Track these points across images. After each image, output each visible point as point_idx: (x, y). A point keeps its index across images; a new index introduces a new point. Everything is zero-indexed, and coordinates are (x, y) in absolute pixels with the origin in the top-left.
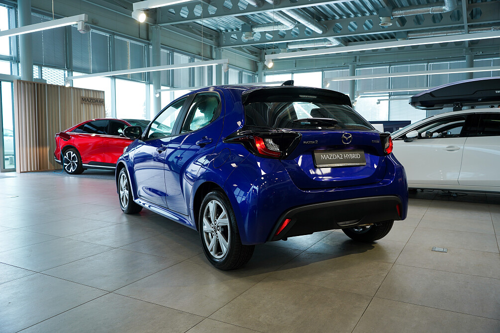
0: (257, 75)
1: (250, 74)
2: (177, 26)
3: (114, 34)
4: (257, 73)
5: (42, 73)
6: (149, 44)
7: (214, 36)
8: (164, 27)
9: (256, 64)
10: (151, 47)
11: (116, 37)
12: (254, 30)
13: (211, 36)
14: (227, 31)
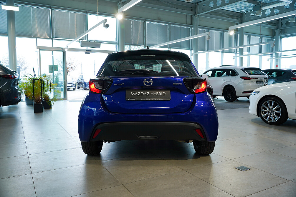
0: (275, 38)
1: (269, 38)
2: (210, 13)
3: (170, 24)
4: (275, 37)
5: (130, 48)
6: (192, 27)
7: (239, 16)
8: (201, 15)
9: (274, 31)
10: (193, 28)
11: (171, 25)
12: (262, 8)
13: (237, 16)
14: (247, 12)
